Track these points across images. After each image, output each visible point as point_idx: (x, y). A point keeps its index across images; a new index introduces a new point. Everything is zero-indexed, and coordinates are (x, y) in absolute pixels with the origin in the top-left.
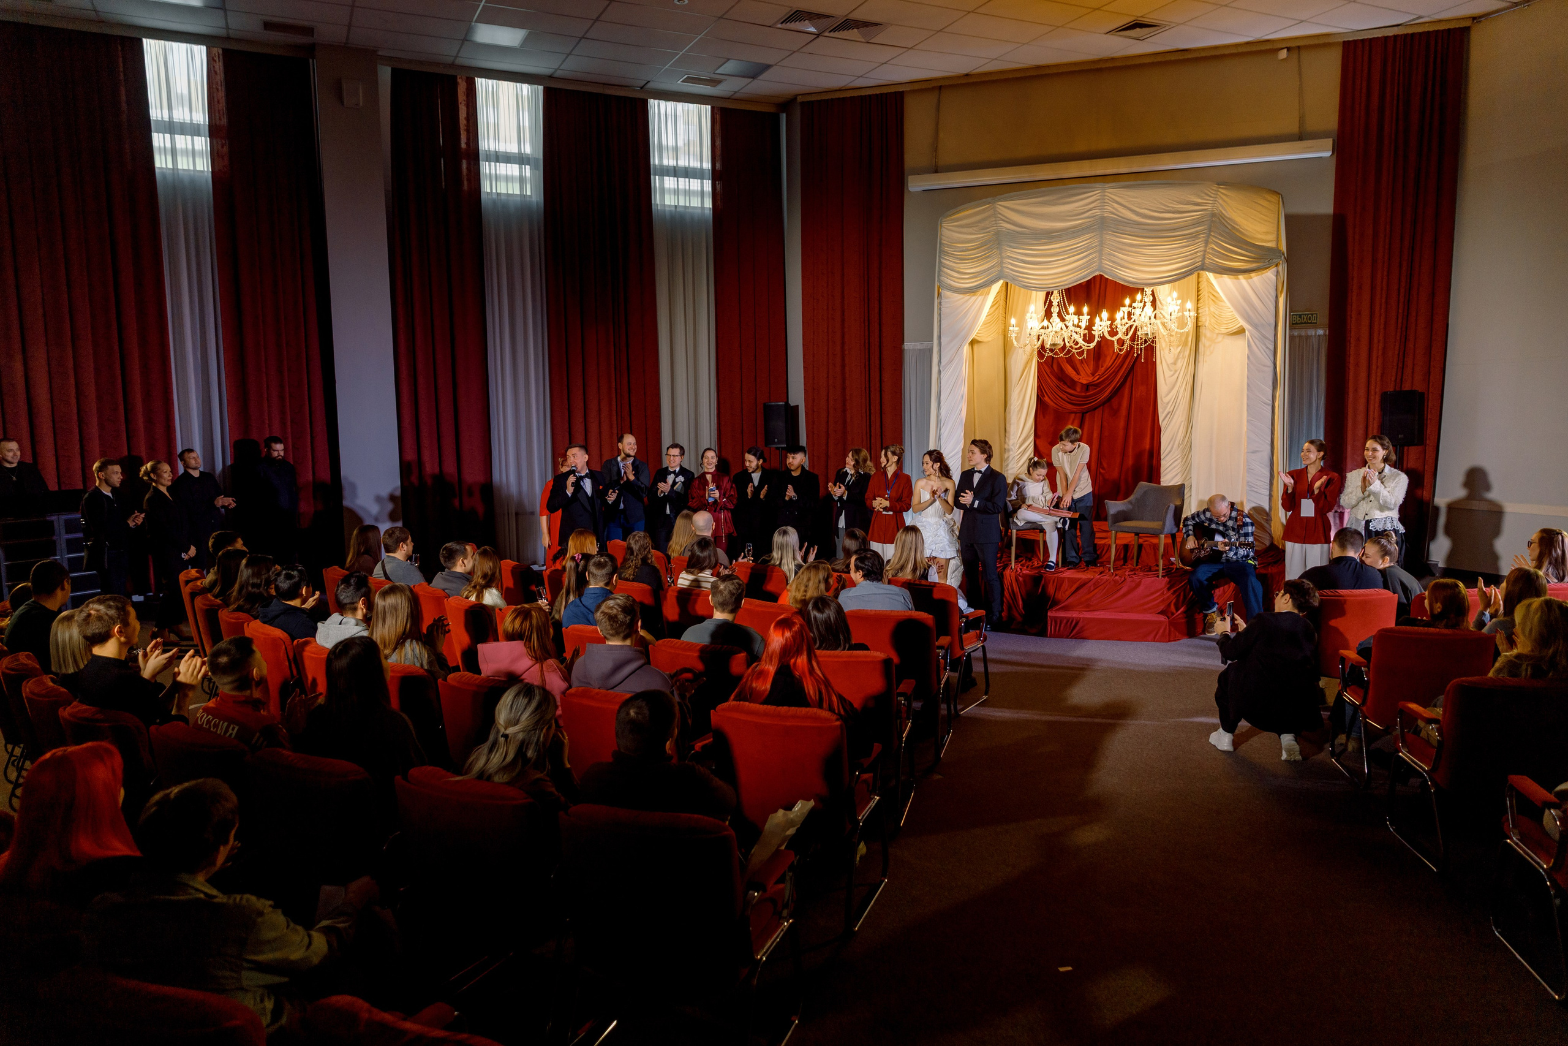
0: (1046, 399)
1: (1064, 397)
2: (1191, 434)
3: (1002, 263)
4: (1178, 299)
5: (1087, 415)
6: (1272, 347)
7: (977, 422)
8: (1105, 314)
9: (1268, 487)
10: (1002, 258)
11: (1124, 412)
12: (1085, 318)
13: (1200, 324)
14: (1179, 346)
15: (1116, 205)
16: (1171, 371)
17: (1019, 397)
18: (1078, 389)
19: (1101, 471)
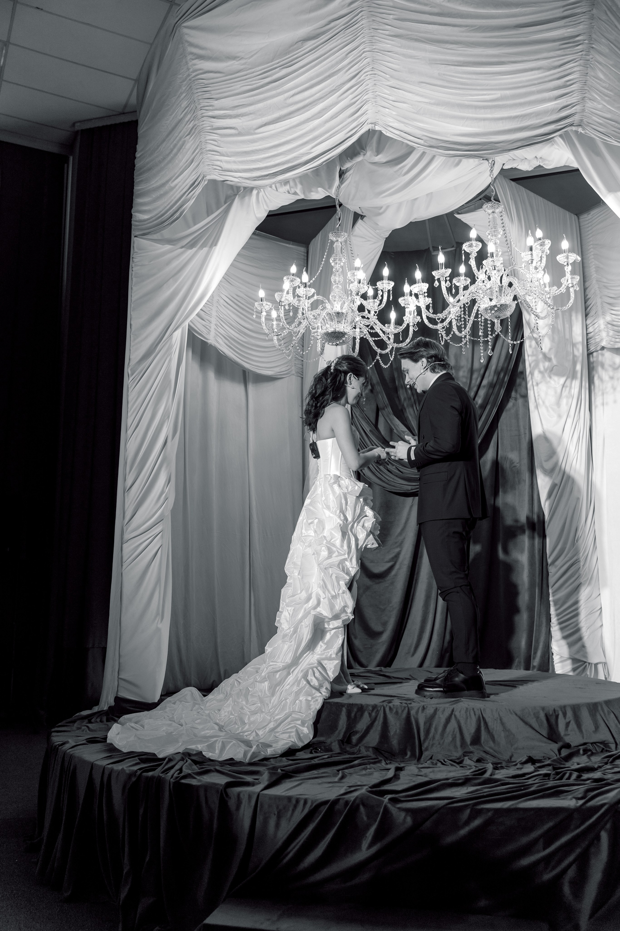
1: (393, 468)
2: (593, 522)
12: (386, 286)
13: (593, 348)
14: (562, 376)
16: (552, 417)
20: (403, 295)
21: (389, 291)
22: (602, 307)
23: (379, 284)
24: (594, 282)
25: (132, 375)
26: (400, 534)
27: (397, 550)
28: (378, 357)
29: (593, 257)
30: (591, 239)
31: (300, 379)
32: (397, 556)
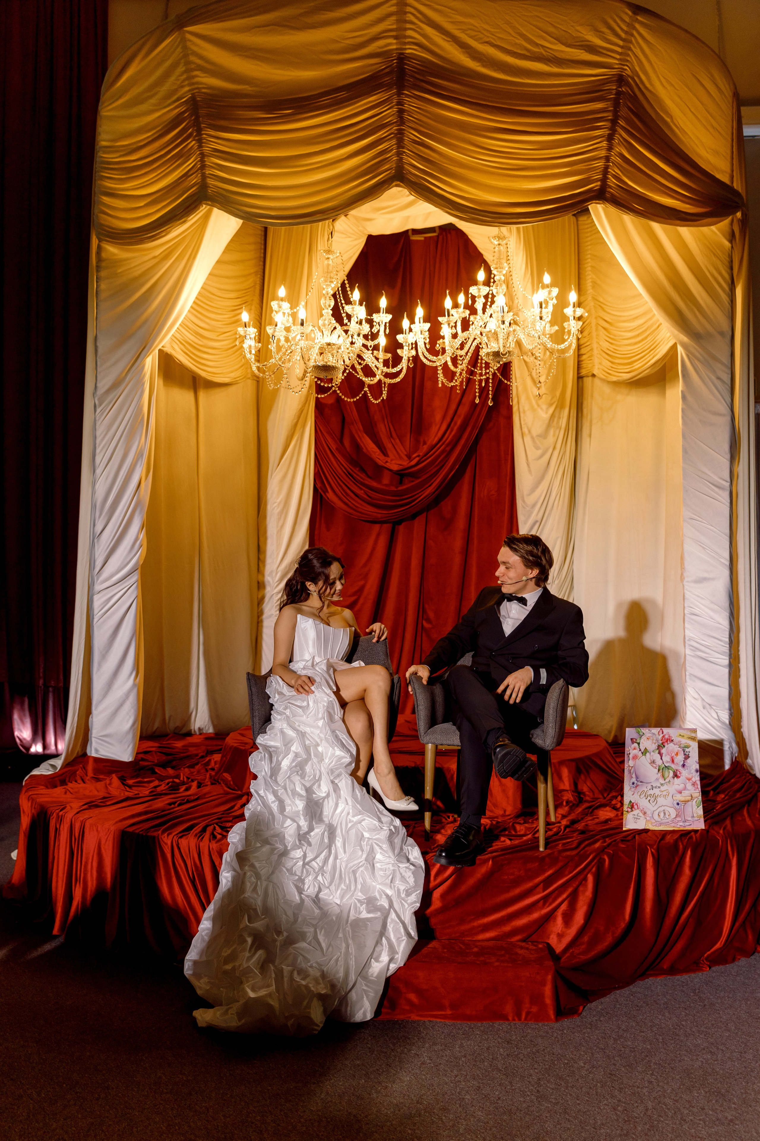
0: (331, 495)
1: (361, 493)
2: (572, 562)
3: (203, 167)
4: (553, 285)
5: (401, 529)
6: (727, 378)
7: (204, 530)
8: (420, 312)
9: (726, 649)
10: (203, 155)
11: (461, 523)
12: (383, 318)
13: (583, 372)
14: (551, 405)
15: (429, 30)
16: (538, 448)
17: (280, 490)
18: (386, 480)
19: (426, 625)
20: (401, 332)
21: (386, 323)
22: (597, 330)
23: (375, 317)
24: (590, 298)
25: (100, 405)
26: (365, 565)
27: (361, 583)
28: (366, 389)
29: (589, 268)
30: (589, 247)
31: (255, 382)
32: (361, 589)
